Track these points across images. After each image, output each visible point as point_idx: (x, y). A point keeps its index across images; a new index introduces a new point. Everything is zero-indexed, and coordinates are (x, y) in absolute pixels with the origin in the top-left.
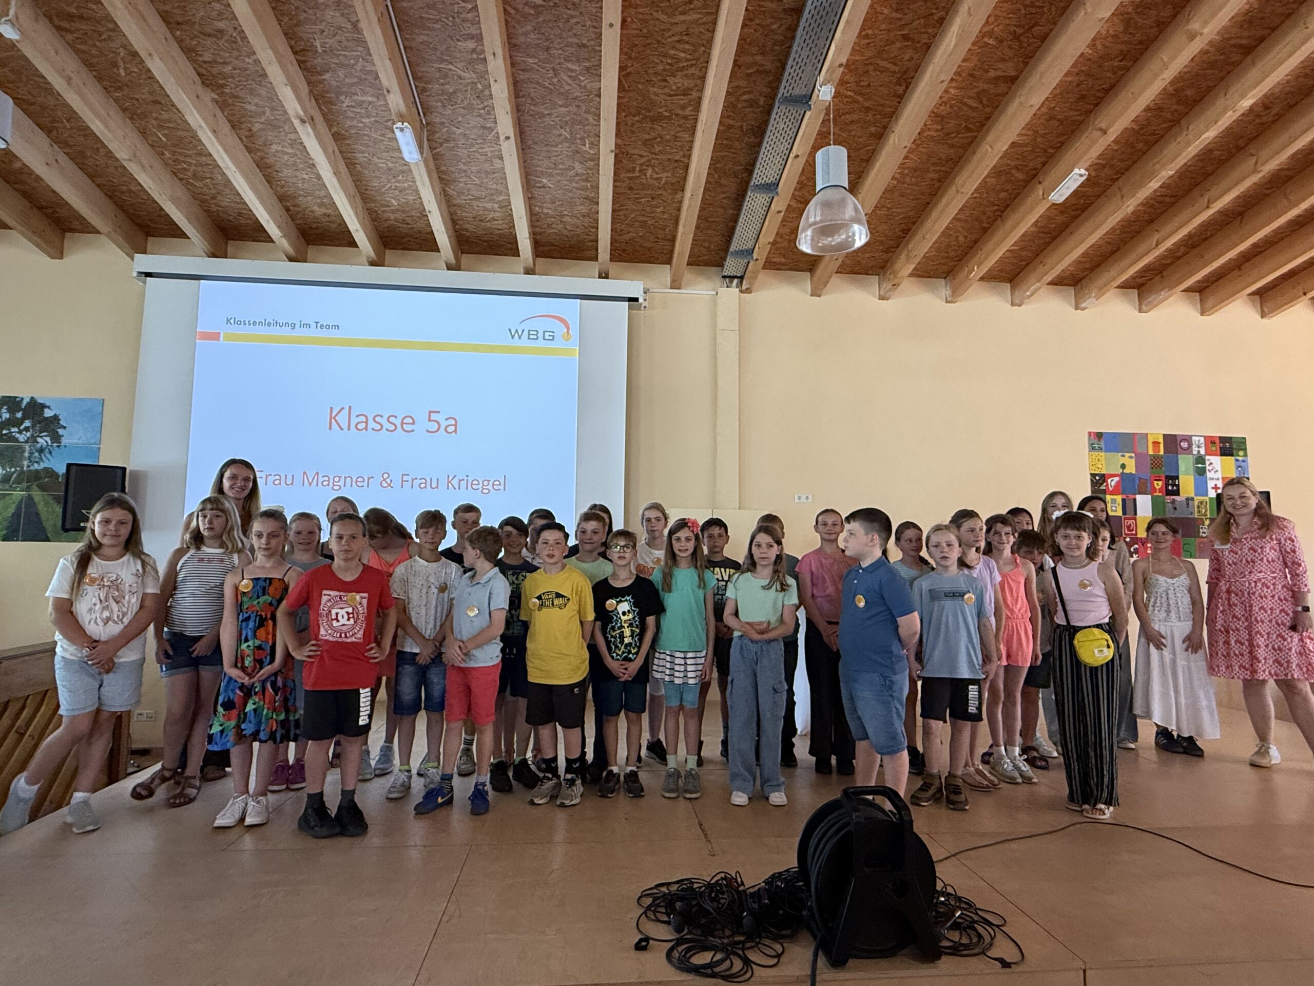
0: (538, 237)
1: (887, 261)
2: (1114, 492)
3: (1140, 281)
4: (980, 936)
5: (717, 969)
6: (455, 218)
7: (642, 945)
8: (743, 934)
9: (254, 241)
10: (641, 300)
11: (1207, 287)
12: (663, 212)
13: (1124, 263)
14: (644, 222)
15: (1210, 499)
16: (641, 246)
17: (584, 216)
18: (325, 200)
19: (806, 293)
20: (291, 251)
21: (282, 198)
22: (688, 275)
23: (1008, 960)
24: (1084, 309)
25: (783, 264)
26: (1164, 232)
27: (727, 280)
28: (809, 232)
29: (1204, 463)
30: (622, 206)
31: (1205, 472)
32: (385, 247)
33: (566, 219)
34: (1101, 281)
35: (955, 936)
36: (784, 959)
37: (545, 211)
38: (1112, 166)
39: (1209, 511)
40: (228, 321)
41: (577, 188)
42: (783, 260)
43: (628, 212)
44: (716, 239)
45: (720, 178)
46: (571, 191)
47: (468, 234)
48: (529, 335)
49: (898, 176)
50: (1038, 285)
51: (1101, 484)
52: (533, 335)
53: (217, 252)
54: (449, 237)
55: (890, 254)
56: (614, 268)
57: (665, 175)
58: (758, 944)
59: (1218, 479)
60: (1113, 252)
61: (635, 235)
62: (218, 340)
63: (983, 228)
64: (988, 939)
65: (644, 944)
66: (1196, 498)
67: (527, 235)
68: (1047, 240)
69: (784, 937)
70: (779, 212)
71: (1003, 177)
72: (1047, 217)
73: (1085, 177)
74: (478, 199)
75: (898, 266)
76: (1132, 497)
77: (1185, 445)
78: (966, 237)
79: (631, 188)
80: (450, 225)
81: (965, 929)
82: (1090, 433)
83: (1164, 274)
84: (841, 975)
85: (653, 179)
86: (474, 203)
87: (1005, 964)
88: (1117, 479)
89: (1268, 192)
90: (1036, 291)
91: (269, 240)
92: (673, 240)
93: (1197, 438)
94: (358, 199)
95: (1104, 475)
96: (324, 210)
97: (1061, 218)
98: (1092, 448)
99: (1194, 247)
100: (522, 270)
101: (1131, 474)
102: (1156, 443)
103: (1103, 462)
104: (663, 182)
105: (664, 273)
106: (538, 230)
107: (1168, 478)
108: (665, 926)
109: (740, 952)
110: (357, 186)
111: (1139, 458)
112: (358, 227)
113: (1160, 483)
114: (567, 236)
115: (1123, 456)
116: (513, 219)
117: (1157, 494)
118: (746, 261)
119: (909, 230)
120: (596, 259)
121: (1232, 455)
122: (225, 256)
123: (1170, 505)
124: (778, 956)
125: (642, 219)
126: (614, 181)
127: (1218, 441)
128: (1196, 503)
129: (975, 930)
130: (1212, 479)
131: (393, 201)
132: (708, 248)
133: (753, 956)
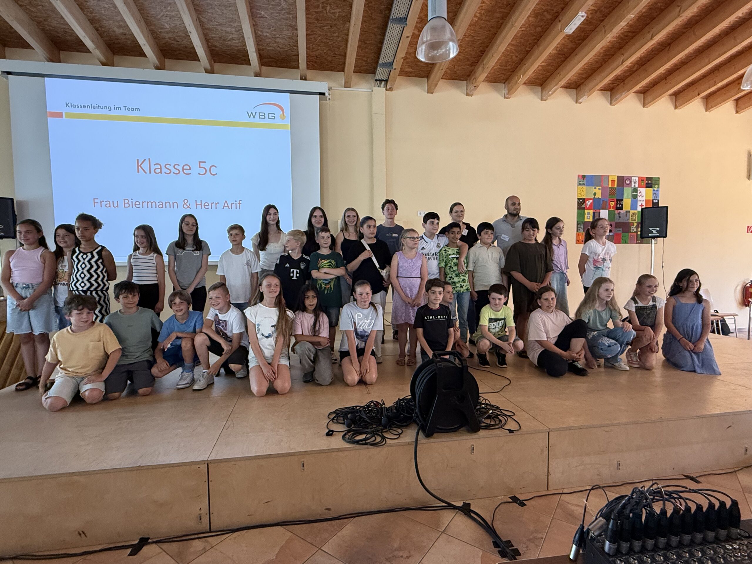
0: (261, 52)
1: (472, 72)
2: (589, 209)
3: (612, 86)
4: (500, 421)
5: (367, 442)
6: (208, 38)
7: (330, 433)
8: (382, 426)
9: (78, 51)
10: (327, 94)
11: (648, 90)
12: (338, 37)
13: (604, 74)
14: (326, 43)
15: (638, 211)
16: (325, 59)
17: (289, 38)
18: (121, 24)
19: (425, 91)
20: (102, 58)
21: (92, 21)
22: (355, 78)
23: (512, 429)
24: (580, 103)
25: (411, 73)
26: (627, 54)
27: (378, 82)
28: (424, 47)
29: (637, 192)
30: (312, 31)
31: (637, 197)
32: (165, 58)
33: (278, 40)
34: (591, 85)
35: (488, 421)
36: (401, 435)
37: (265, 34)
38: (601, 12)
39: (637, 219)
40: (67, 105)
41: (283, 19)
42: (411, 70)
43: (316, 36)
44: (370, 55)
45: (372, 14)
46: (280, 21)
47: (217, 49)
48: (260, 115)
49: (478, 15)
50: (556, 87)
51: (583, 204)
52: (262, 116)
53: (54, 58)
54: (205, 51)
55: (473, 67)
56: (310, 73)
57: (338, 10)
58: (389, 430)
59: (643, 201)
60: (598, 68)
61: (321, 52)
62: (62, 117)
63: (527, 51)
64: (503, 421)
65: (331, 433)
66: (631, 211)
67: (254, 50)
68: (563, 59)
69: (403, 426)
70: (408, 37)
71: (539, 17)
72: (563, 45)
73: (584, 18)
74: (221, 24)
75: (477, 74)
76: (598, 211)
77: (628, 182)
78: (517, 57)
79: (317, 20)
80: (205, 43)
81: (493, 418)
82: (579, 176)
83: (626, 82)
84: (431, 440)
85: (330, 13)
86: (219, 28)
87: (511, 431)
88: (591, 201)
89: (685, 30)
90: (554, 92)
91: (88, 51)
92: (345, 56)
93: (634, 178)
94: (143, 23)
95: (584, 199)
96: (121, 31)
97: (570, 45)
98: (579, 184)
99: (643, 65)
100: (253, 75)
101: (599, 198)
102: (613, 181)
103: (585, 192)
104: (337, 15)
105: (340, 77)
106: (261, 47)
107: (617, 200)
108: (342, 425)
109: (380, 434)
110: (141, 14)
111: (603, 189)
112: (145, 42)
113: (613, 203)
114: (279, 52)
115: (595, 188)
116: (244, 39)
117: (611, 209)
118: (389, 70)
119: (485, 51)
120: (298, 68)
121: (651, 187)
122: (59, 61)
123: (618, 215)
124: (399, 434)
125: (325, 41)
126: (307, 14)
127: (645, 180)
128: (631, 214)
129: (498, 418)
130: (640, 201)
131: (166, 25)
132: (366, 61)
133: (386, 435)
